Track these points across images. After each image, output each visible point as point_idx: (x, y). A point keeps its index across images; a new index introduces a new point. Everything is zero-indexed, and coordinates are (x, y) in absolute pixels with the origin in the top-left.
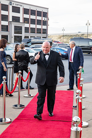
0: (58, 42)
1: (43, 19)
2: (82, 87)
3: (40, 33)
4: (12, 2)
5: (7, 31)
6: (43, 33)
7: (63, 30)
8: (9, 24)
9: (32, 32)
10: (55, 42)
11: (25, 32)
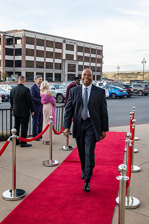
0: (113, 80)
1: (98, 57)
2: (134, 129)
3: (95, 71)
4: (66, 40)
5: (61, 69)
6: (97, 71)
7: (118, 68)
8: (62, 62)
10: (109, 80)
11: (79, 70)
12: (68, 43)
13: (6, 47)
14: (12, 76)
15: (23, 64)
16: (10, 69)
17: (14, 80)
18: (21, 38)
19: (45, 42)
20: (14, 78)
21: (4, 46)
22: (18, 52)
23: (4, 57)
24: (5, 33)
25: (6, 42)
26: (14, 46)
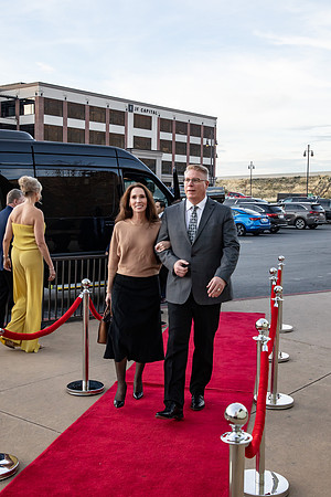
0: (239, 195)
1: (205, 143)
4: (135, 106)
7: (251, 167)
10: (231, 194)
11: (163, 173)
12: (139, 112)
13: (1, 121)
18: (33, 102)
19: (87, 111)
26: (18, 119)
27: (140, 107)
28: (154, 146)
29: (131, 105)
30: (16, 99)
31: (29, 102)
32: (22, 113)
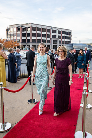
1: (69, 36)
2: (89, 72)
3: (67, 43)
5: (50, 43)
8: (50, 39)
9: (62, 43)
11: (59, 43)
12: (54, 29)
13: (23, 32)
14: (26, 47)
15: (31, 41)
16: (24, 44)
17: (26, 49)
18: (30, 28)
19: (42, 29)
20: (27, 48)
21: (21, 32)
22: (28, 35)
23: (21, 38)
24: (22, 25)
25: (22, 30)
26: (26, 32)
27: (54, 28)
28: (57, 37)
29: (52, 28)
30: (26, 27)
31: (29, 28)
32: (27, 30)
